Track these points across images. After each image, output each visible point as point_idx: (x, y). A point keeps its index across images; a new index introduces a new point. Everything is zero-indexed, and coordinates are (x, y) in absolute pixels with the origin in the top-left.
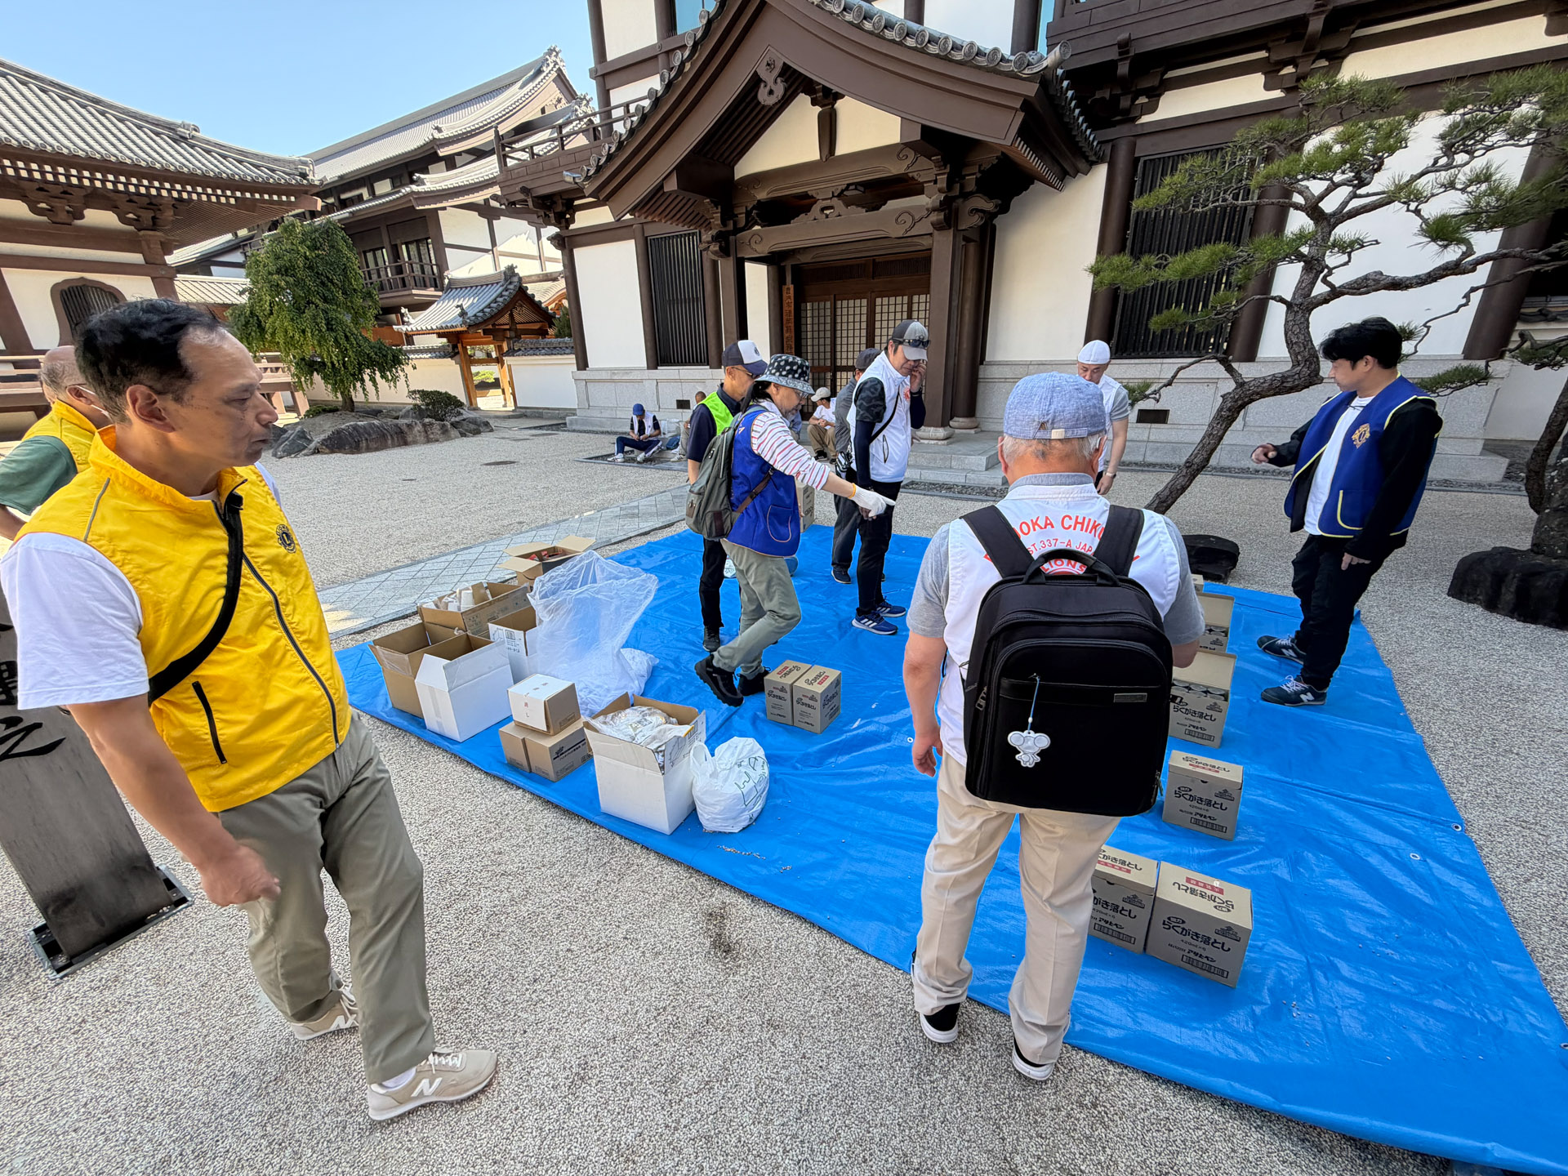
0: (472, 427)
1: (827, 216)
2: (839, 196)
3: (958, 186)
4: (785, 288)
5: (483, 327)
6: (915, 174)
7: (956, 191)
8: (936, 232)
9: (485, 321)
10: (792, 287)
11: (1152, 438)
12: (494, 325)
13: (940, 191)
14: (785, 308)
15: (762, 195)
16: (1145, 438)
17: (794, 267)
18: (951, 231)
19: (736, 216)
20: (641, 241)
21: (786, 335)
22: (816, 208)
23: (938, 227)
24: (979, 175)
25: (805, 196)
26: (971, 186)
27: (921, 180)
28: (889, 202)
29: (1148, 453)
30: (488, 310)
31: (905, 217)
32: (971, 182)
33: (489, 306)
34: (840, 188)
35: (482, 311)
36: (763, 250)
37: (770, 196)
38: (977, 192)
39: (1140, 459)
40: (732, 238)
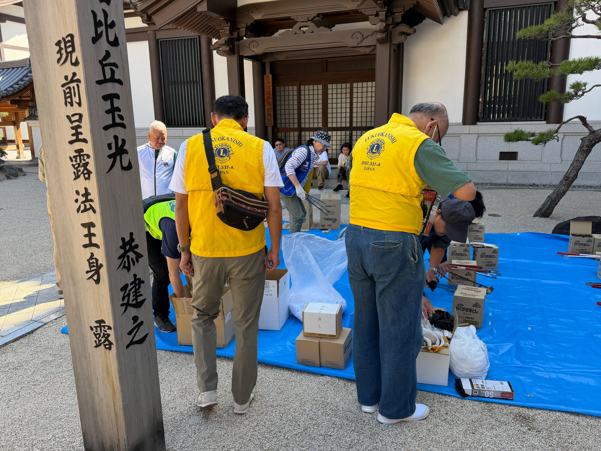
0: (14, 172)
1: (304, 32)
2: (312, 20)
3: (391, 19)
4: (265, 77)
5: (12, 98)
6: (363, 11)
7: (390, 21)
8: (378, 45)
9: (14, 94)
10: (270, 76)
11: (510, 169)
12: (20, 97)
13: (381, 21)
14: (266, 90)
15: (258, 16)
16: (506, 169)
17: (271, 63)
18: (389, 44)
19: (239, 29)
20: (153, 42)
21: (267, 107)
22: (296, 27)
23: (381, 41)
24: (403, 13)
25: (289, 19)
26: (399, 19)
27: (367, 13)
28: (337, 26)
29: (509, 178)
30: (17, 86)
31: (358, 35)
32: (398, 17)
33: (17, 83)
34: (313, 16)
35: (12, 86)
36: (258, 50)
37: (264, 18)
38: (402, 22)
39: (505, 181)
40: (236, 43)
